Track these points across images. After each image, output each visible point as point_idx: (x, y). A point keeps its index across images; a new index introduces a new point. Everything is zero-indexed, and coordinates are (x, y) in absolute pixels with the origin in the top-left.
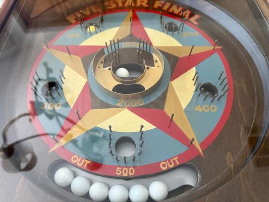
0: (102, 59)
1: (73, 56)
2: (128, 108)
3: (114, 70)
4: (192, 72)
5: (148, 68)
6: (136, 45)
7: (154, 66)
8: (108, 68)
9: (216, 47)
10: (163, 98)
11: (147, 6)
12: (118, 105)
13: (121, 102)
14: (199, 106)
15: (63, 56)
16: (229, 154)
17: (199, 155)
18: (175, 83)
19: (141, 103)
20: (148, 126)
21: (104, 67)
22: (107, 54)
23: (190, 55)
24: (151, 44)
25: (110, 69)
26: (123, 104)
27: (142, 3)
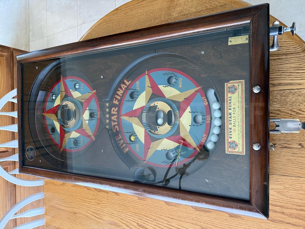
0: (153, 131)
1: (151, 146)
2: (180, 118)
3: (159, 125)
4: (161, 87)
5: (158, 108)
6: (144, 115)
7: (157, 106)
8: (158, 129)
9: (146, 73)
10: (174, 102)
11: (117, 108)
12: (178, 123)
13: (176, 122)
14: (179, 86)
15: (151, 152)
16: (201, 75)
17: (202, 88)
18: (167, 96)
19: (177, 112)
20: (189, 109)
21: (158, 130)
22: (149, 129)
23: (151, 87)
24: (144, 107)
25: (159, 128)
26: (178, 121)
27: (115, 111)
